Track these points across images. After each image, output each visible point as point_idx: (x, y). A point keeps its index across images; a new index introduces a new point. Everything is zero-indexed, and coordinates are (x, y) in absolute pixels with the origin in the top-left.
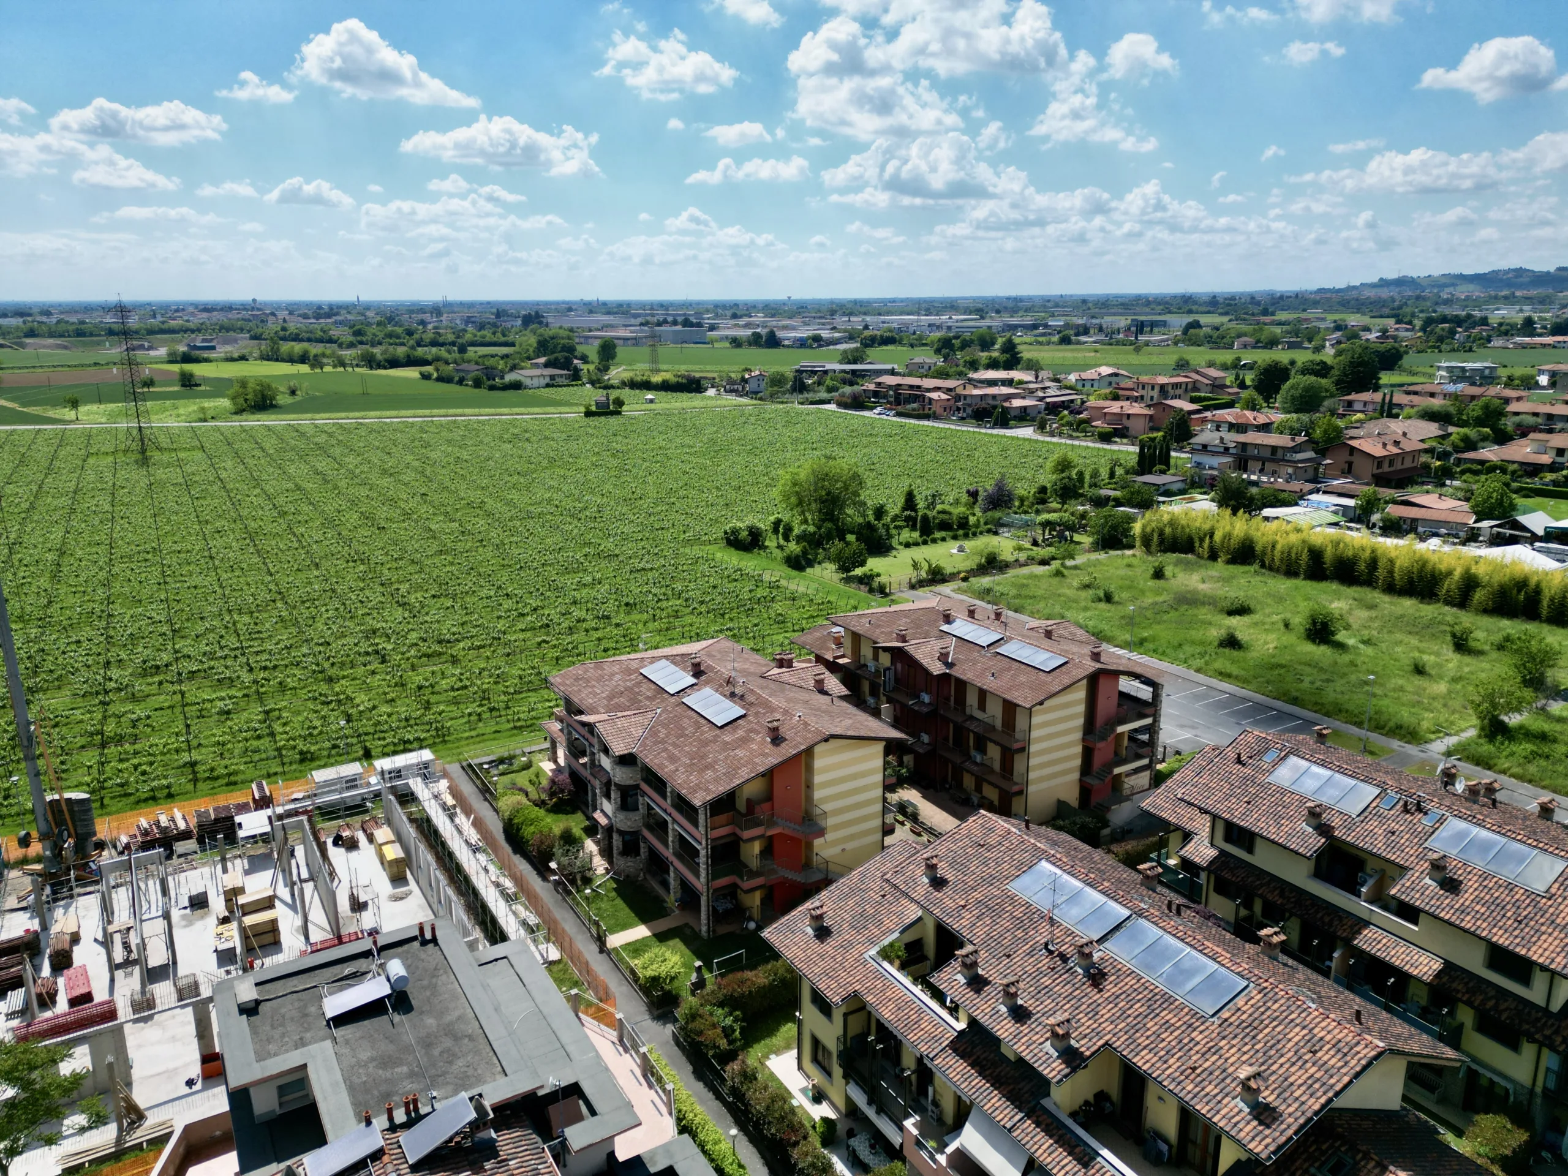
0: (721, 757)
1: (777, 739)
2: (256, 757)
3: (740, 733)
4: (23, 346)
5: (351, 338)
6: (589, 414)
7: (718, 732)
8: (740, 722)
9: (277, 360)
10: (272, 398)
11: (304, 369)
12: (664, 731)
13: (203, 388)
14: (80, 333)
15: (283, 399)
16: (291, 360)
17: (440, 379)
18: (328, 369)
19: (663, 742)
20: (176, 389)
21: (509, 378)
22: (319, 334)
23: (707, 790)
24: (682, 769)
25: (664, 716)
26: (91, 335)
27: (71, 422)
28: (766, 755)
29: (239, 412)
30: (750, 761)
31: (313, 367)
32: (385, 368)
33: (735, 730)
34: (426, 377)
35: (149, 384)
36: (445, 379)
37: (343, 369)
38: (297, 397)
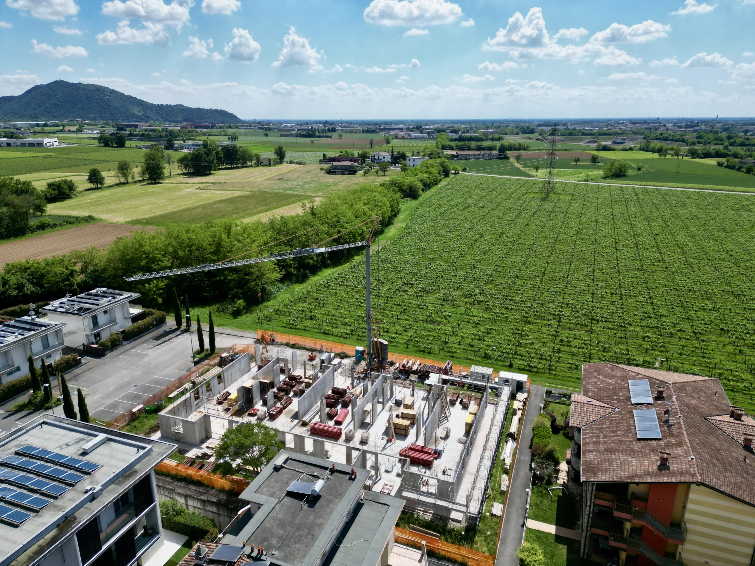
0: (622, 459)
1: (663, 466)
2: (470, 348)
3: (647, 449)
5: (695, 140)
7: (635, 441)
8: (654, 442)
9: (647, 151)
10: (625, 172)
11: (656, 156)
12: (608, 424)
13: (601, 164)
14: (571, 134)
15: (630, 172)
16: (653, 151)
17: (728, 167)
18: (668, 157)
19: (601, 431)
20: (588, 163)
22: (678, 137)
23: (595, 474)
24: (595, 453)
25: (617, 415)
26: (575, 135)
27: (533, 176)
28: (647, 472)
29: (605, 178)
30: (635, 471)
31: (661, 155)
32: (701, 158)
33: (645, 445)
34: (720, 164)
35: (577, 160)
36: (730, 167)
37: (676, 157)
38: (640, 172)
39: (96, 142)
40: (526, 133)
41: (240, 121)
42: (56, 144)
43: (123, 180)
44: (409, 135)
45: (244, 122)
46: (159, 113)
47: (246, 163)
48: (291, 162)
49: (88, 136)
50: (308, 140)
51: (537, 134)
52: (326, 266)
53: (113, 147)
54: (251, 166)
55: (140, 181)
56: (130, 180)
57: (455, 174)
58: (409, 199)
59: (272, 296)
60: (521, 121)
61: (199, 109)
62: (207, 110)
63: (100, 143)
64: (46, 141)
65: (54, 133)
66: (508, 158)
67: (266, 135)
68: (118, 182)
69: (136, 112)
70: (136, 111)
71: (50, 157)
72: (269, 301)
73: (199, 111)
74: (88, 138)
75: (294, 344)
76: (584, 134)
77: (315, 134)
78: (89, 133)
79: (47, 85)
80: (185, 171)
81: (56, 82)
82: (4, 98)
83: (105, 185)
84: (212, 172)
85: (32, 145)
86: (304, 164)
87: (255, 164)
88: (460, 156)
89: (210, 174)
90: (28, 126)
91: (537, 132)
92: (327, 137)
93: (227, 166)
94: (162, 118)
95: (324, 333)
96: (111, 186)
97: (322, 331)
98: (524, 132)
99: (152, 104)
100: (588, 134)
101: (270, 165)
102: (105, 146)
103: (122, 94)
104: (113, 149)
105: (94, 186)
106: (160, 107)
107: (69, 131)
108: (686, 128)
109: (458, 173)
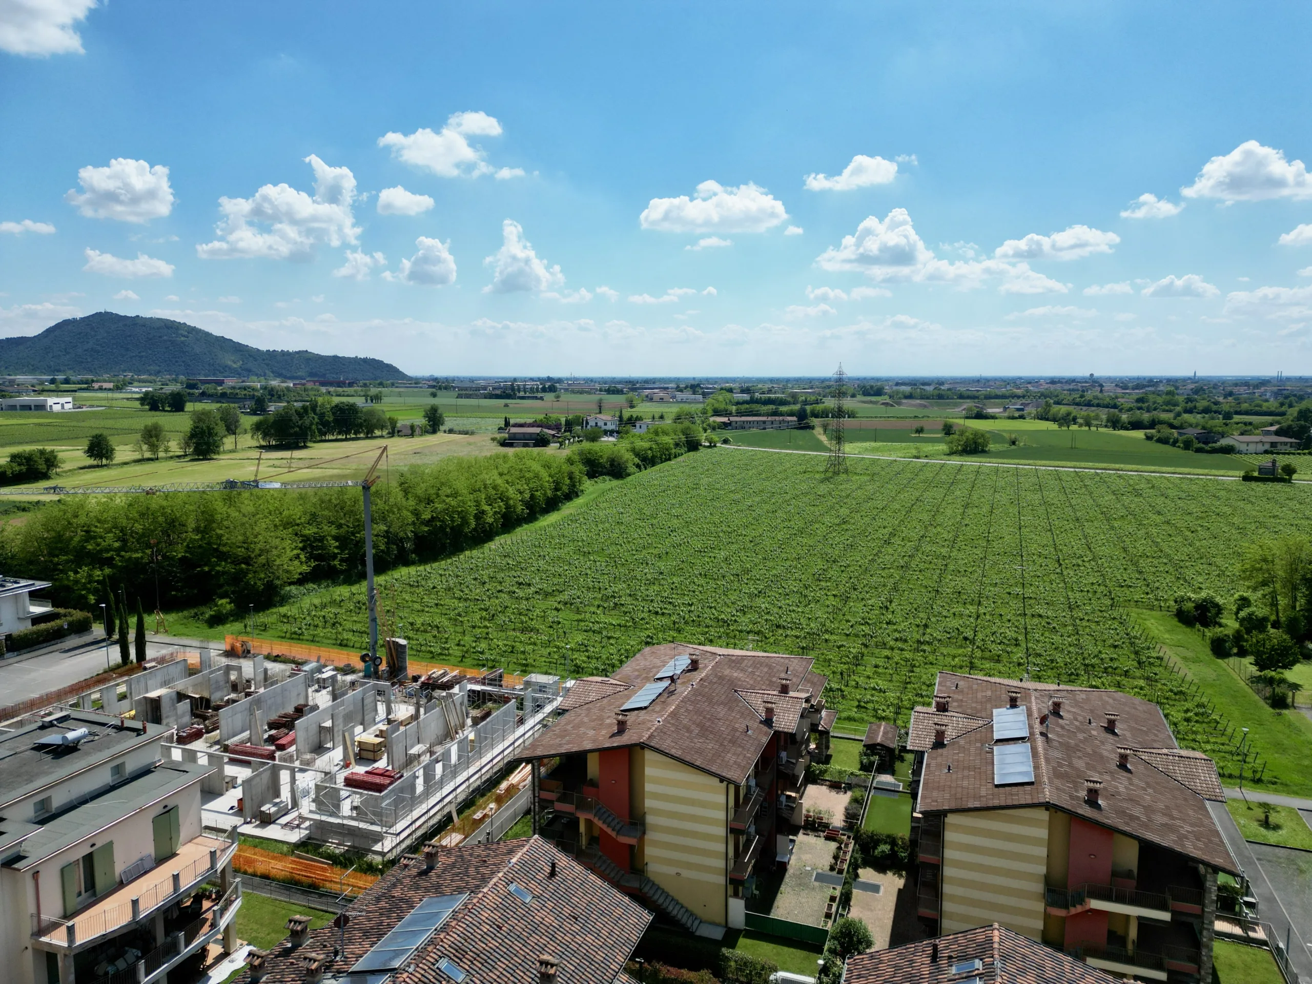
0: (581, 732)
4: (899, 404)
6: (1247, 478)
12: (604, 703)
14: (940, 397)
17: (1158, 440)
18: (1072, 427)
20: (939, 435)
21: (1224, 442)
22: (1109, 401)
26: (948, 398)
28: (594, 741)
31: (1060, 425)
32: (1127, 429)
34: (1149, 438)
35: (920, 431)
36: (1163, 441)
37: (1087, 428)
38: (1013, 447)
39: (137, 404)
40: (869, 395)
41: (403, 376)
42: (68, 407)
43: (148, 455)
44: (674, 397)
45: (410, 378)
46: (268, 365)
47: (372, 432)
48: (451, 431)
49: (129, 396)
50: (502, 402)
51: (886, 397)
52: (407, 563)
53: (164, 410)
54: (382, 437)
55: (179, 457)
56: (161, 454)
57: (710, 447)
58: (607, 478)
59: (292, 600)
60: (873, 379)
61: (335, 358)
62: (349, 358)
63: (142, 404)
64: (51, 401)
65: (75, 391)
66: (813, 428)
67: (434, 395)
68: (140, 457)
69: (230, 363)
70: (230, 360)
71: (48, 425)
72: (282, 605)
73: (336, 361)
74: (128, 399)
75: (278, 656)
76: (961, 397)
77: (515, 394)
78: (134, 392)
79: (83, 319)
80: (263, 443)
81: (98, 315)
82: (9, 341)
83: (114, 462)
84: (309, 444)
85: (26, 407)
86: (472, 433)
87: (389, 433)
88: (734, 424)
89: (305, 447)
90: (35, 381)
91: (886, 394)
92: (536, 398)
93: (340, 437)
94: (273, 372)
95: (341, 645)
96: (126, 463)
97: (339, 642)
98: (866, 393)
99: (258, 350)
100: (969, 397)
101: (412, 435)
102: (150, 410)
103: (208, 334)
104: (163, 413)
105: (95, 463)
106: (272, 355)
107: (101, 389)
108: (1133, 389)
109: (715, 446)
